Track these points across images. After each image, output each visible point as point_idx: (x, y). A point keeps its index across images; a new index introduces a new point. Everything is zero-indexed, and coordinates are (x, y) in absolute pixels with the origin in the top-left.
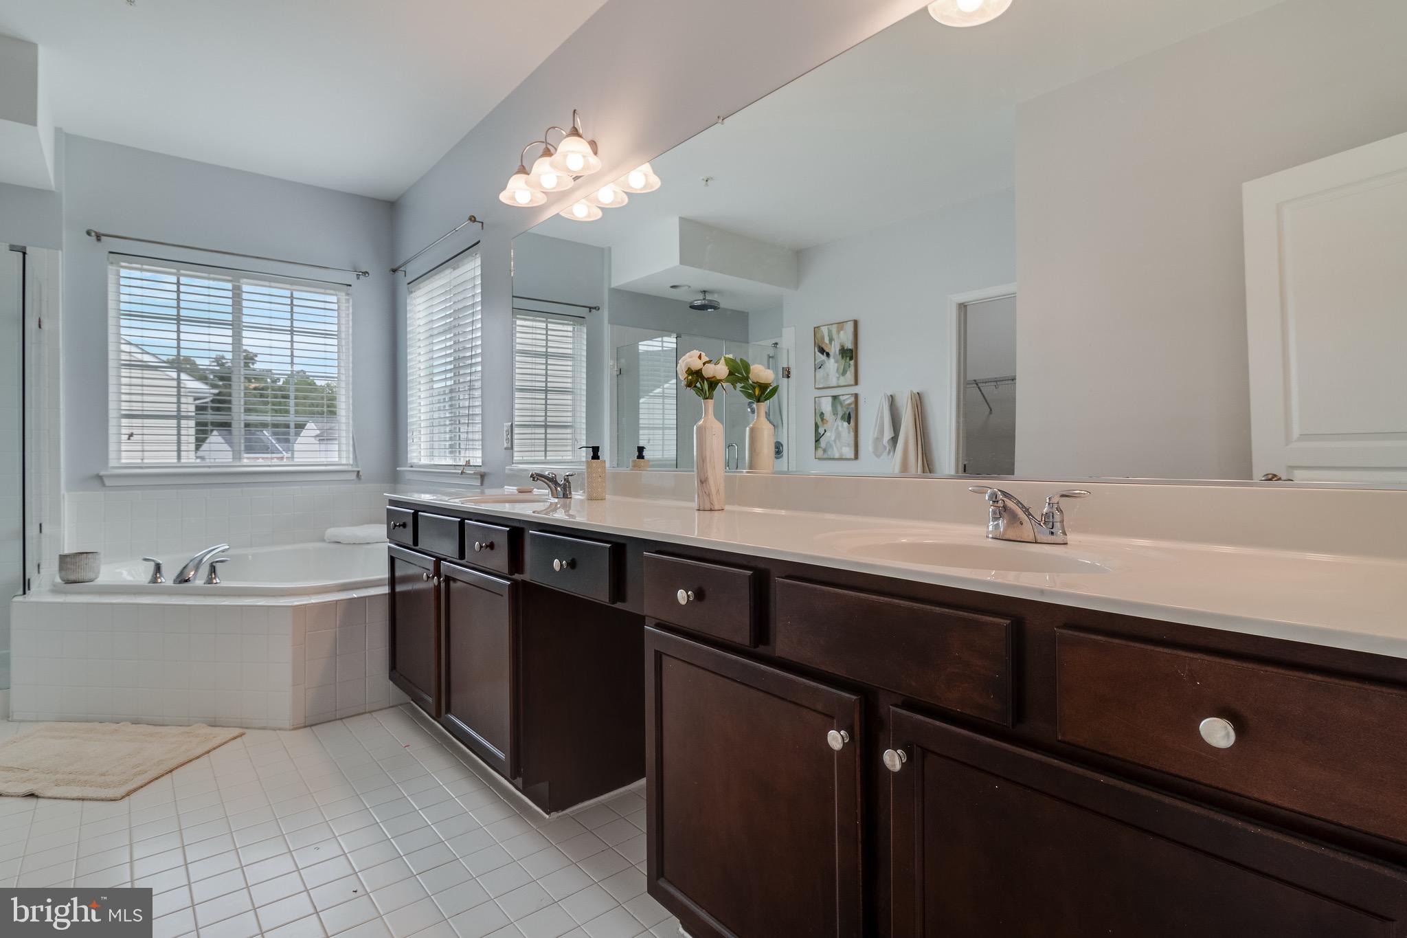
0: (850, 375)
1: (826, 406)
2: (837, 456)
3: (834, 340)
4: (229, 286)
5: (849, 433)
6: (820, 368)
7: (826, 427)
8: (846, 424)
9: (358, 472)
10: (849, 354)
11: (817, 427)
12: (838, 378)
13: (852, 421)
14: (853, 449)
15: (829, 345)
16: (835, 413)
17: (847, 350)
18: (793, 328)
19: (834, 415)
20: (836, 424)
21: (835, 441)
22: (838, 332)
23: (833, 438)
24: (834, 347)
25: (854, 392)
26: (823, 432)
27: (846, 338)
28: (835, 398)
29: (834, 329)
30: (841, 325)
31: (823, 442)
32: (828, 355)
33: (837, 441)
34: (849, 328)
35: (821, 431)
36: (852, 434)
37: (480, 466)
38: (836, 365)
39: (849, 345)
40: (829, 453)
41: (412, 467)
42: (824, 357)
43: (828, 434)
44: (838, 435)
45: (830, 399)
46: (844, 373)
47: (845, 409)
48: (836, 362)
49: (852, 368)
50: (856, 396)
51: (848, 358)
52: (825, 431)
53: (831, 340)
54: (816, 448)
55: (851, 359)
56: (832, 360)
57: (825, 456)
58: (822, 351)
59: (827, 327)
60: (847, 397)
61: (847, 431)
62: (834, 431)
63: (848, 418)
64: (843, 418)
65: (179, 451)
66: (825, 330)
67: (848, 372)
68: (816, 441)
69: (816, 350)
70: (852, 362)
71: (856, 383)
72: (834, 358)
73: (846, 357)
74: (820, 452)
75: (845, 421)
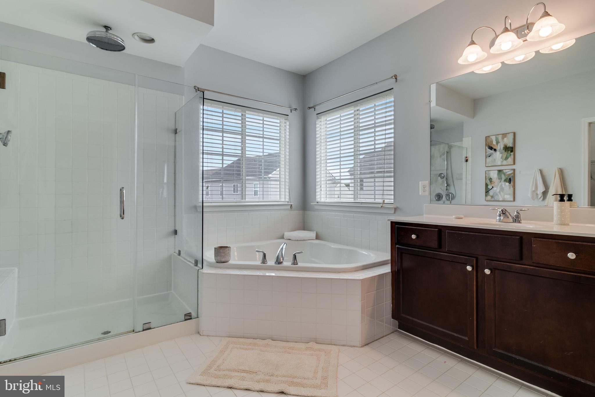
0: (510, 160)
1: (494, 175)
2: (501, 199)
3: (500, 142)
4: (240, 114)
5: (510, 188)
6: (490, 156)
7: (493, 185)
8: (507, 184)
9: (291, 205)
10: (510, 150)
11: (487, 185)
12: (502, 162)
13: (512, 182)
14: (512, 196)
15: (496, 146)
16: (500, 178)
17: (509, 147)
18: (471, 137)
19: (499, 179)
20: (500, 183)
21: (500, 192)
22: (503, 139)
23: (498, 191)
24: (500, 146)
25: (513, 168)
26: (491, 187)
27: (508, 141)
28: (500, 171)
29: (500, 137)
30: (504, 135)
31: (491, 193)
32: (495, 150)
33: (501, 192)
34: (511, 136)
35: (490, 187)
36: (512, 189)
37: (393, 203)
38: (501, 155)
39: (510, 145)
40: (495, 198)
41: (318, 203)
42: (493, 151)
43: (494, 189)
44: (502, 189)
45: (497, 172)
46: (506, 158)
47: (507, 177)
48: (501, 153)
49: (512, 156)
50: (514, 170)
51: (509, 152)
52: (493, 187)
53: (498, 142)
54: (486, 196)
55: (512, 151)
56: (498, 153)
57: (493, 199)
58: (491, 148)
59: (494, 136)
60: (509, 170)
61: (508, 187)
62: (499, 187)
63: (510, 181)
64: (505, 181)
65: (222, 194)
66: (494, 138)
67: (509, 159)
68: (486, 192)
69: (487, 148)
70: (512, 153)
71: (514, 164)
72: (499, 151)
73: (508, 151)
74: (489, 198)
75: (507, 182)
